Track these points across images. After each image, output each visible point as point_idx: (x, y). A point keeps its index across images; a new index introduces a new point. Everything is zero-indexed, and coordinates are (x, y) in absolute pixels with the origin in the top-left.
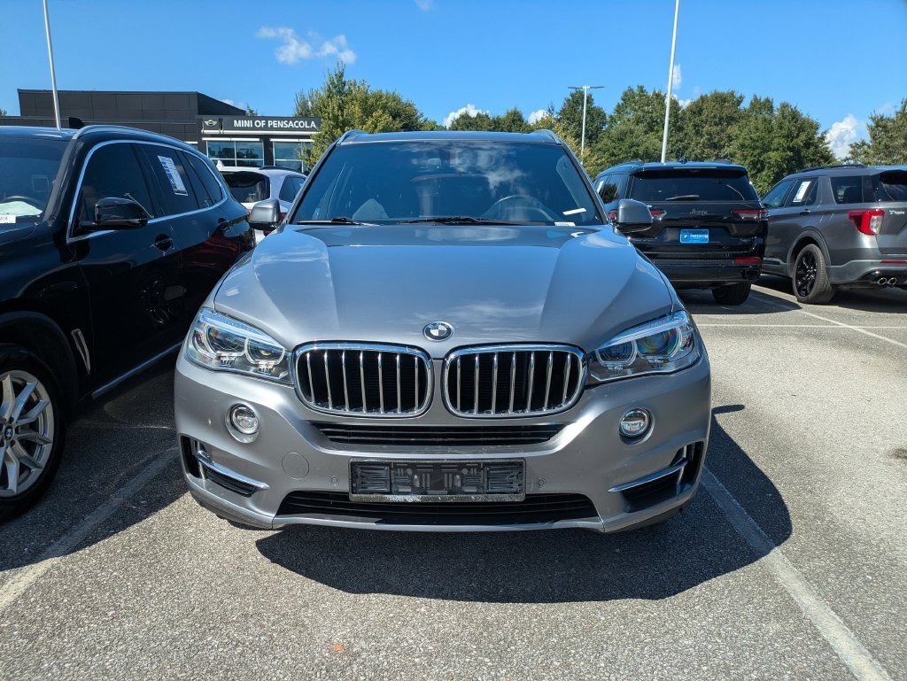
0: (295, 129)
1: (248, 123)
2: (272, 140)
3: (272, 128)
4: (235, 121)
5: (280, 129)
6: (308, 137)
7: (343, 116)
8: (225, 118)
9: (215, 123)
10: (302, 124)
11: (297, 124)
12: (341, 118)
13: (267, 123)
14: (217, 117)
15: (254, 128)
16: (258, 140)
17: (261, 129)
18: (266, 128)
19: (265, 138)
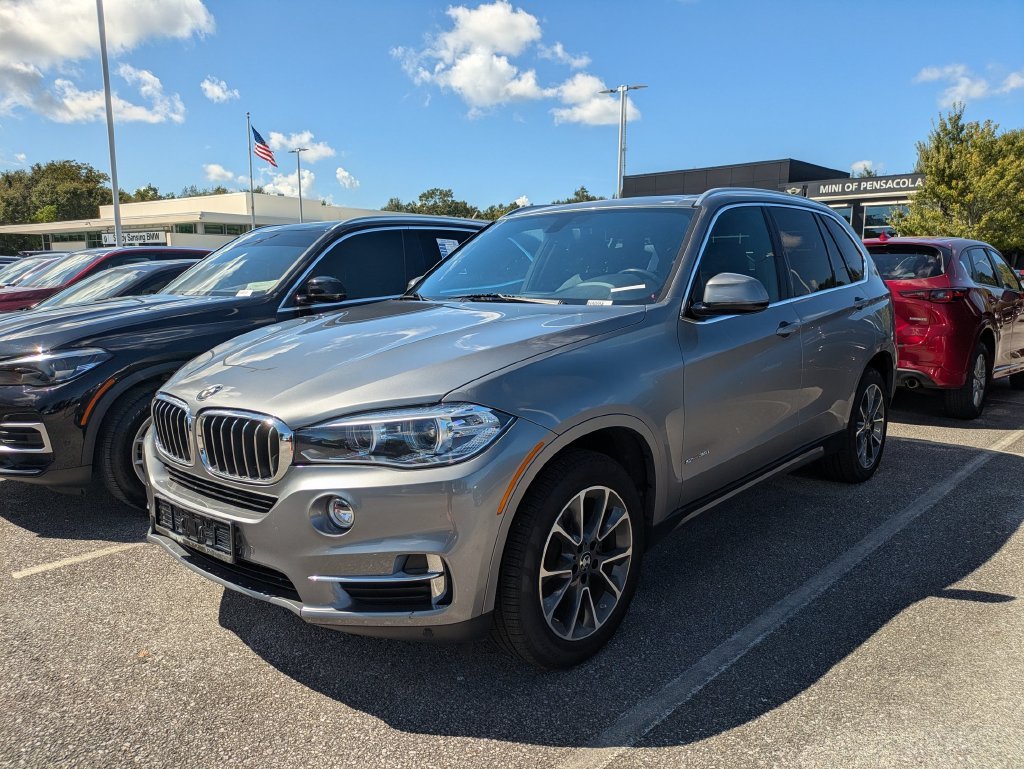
0: (894, 190)
1: (837, 188)
2: (863, 204)
3: (866, 191)
4: (822, 187)
5: (876, 191)
6: (905, 198)
7: (950, 167)
8: (811, 184)
9: (798, 190)
10: (904, 183)
11: (898, 184)
12: (947, 172)
13: (859, 186)
14: (802, 184)
15: (844, 192)
16: (846, 205)
17: (851, 192)
18: (858, 191)
19: (856, 203)
